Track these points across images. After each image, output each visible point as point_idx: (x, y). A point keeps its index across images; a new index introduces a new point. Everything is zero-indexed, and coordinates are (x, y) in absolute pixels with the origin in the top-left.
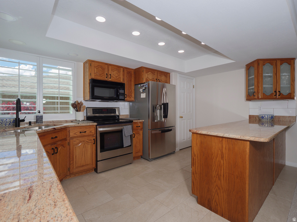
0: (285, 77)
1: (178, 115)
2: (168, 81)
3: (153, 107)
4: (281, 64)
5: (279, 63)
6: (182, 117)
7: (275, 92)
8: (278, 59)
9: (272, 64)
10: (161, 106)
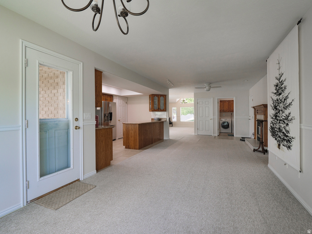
0: (162, 101)
1: (118, 119)
2: (112, 100)
3: (104, 115)
4: (161, 97)
5: (160, 96)
6: (119, 120)
7: (158, 108)
8: (160, 95)
9: (157, 97)
10: (108, 114)
